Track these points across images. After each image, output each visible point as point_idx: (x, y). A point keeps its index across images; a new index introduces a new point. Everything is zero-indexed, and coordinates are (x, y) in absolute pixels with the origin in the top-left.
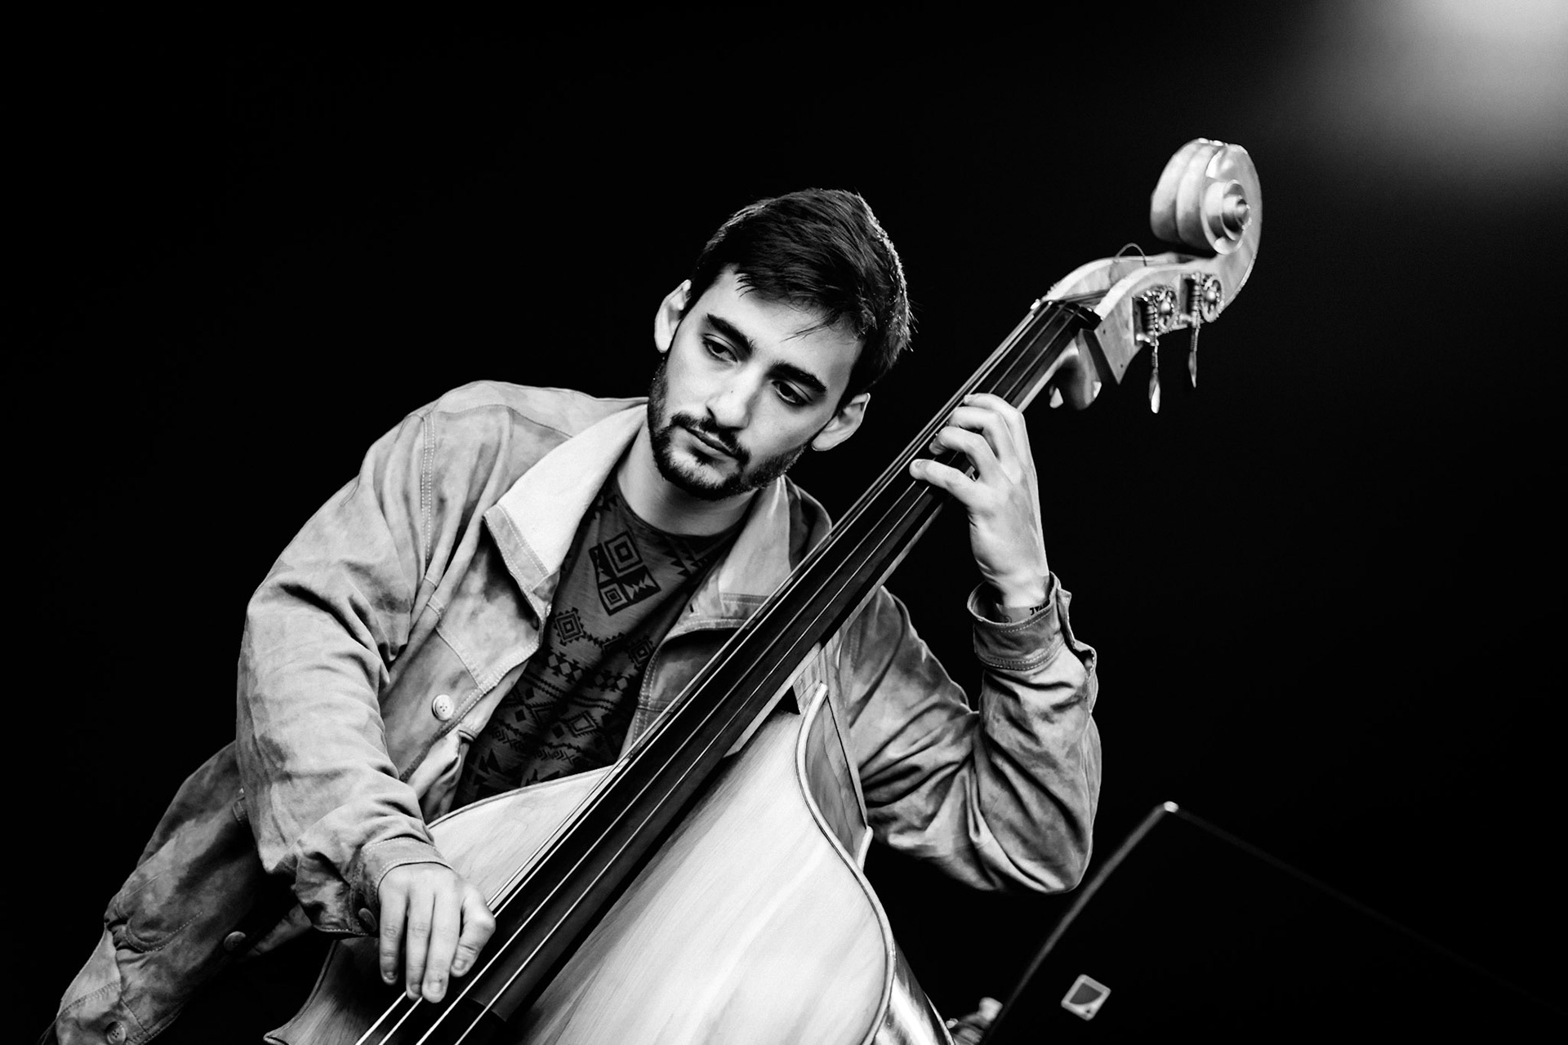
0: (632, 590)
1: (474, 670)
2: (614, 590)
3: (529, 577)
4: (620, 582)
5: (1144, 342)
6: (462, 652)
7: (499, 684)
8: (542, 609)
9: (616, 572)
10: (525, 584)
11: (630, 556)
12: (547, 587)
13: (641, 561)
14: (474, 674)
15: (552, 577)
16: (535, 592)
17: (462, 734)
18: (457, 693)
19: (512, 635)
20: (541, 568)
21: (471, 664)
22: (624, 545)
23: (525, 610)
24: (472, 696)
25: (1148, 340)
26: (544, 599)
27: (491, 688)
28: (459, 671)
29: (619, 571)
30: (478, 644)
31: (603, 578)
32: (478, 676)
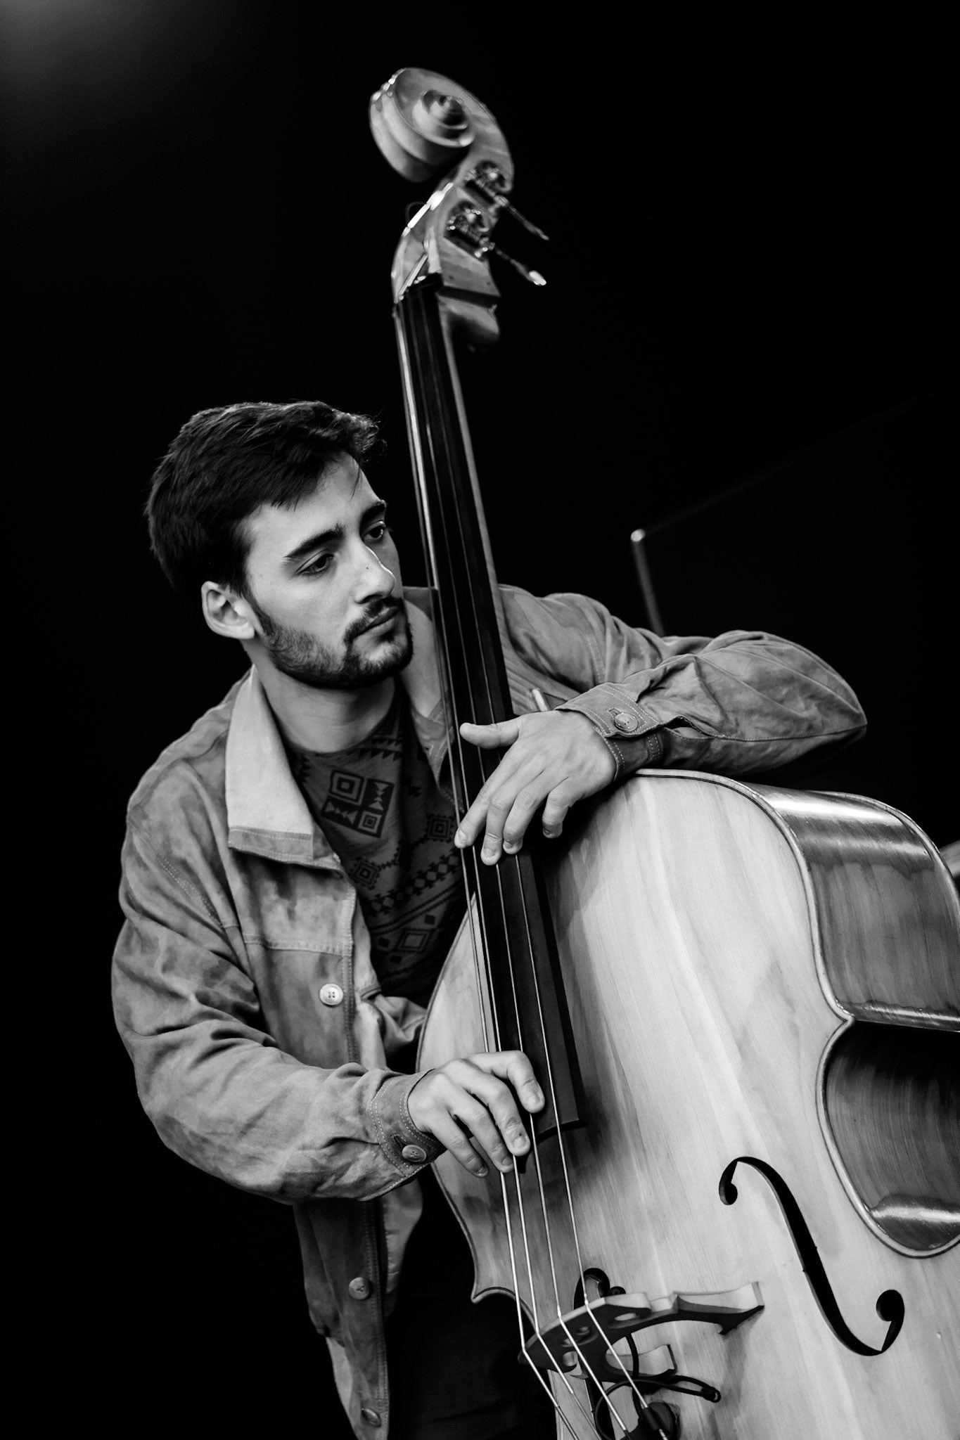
0: (378, 803)
1: (328, 948)
2: (367, 816)
3: (300, 853)
4: (365, 806)
5: (484, 254)
6: (307, 945)
7: (354, 939)
8: (330, 862)
9: (355, 803)
10: (302, 859)
11: (352, 784)
12: (319, 845)
13: (362, 779)
14: (330, 951)
15: (316, 834)
16: (316, 857)
17: (365, 997)
18: (332, 977)
19: (328, 900)
20: (302, 837)
21: (321, 947)
22: (341, 780)
23: (321, 875)
24: (344, 966)
25: (485, 249)
26: (326, 855)
27: (351, 948)
28: (318, 960)
29: (357, 800)
30: (313, 929)
31: (352, 817)
32: (334, 950)
